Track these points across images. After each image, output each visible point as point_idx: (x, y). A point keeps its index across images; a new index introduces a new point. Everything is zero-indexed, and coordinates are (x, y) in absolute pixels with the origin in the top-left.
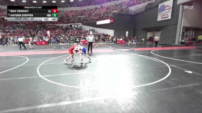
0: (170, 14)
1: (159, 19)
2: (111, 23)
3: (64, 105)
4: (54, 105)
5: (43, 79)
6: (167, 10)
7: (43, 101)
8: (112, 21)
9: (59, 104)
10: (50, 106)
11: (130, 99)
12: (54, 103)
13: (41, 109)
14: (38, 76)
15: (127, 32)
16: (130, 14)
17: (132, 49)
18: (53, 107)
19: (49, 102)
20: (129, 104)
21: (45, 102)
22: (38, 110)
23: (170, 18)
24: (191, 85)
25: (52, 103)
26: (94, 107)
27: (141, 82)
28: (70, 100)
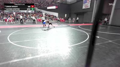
0: (89, 5)
1: (84, 8)
2: (56, 8)
3: (28, 60)
4: (21, 60)
5: (13, 44)
6: (88, 3)
7: (13, 58)
8: (57, 7)
9: (25, 59)
10: (18, 61)
11: (68, 53)
12: (21, 58)
13: (12, 63)
14: (9, 42)
15: (66, 15)
16: (67, 3)
17: (69, 25)
18: (21, 61)
19: (18, 58)
20: (67, 56)
21: (15, 59)
22: (11, 64)
23: (89, 7)
24: (99, 44)
25: (20, 59)
26: (47, 59)
27: (74, 43)
28: (32, 56)
